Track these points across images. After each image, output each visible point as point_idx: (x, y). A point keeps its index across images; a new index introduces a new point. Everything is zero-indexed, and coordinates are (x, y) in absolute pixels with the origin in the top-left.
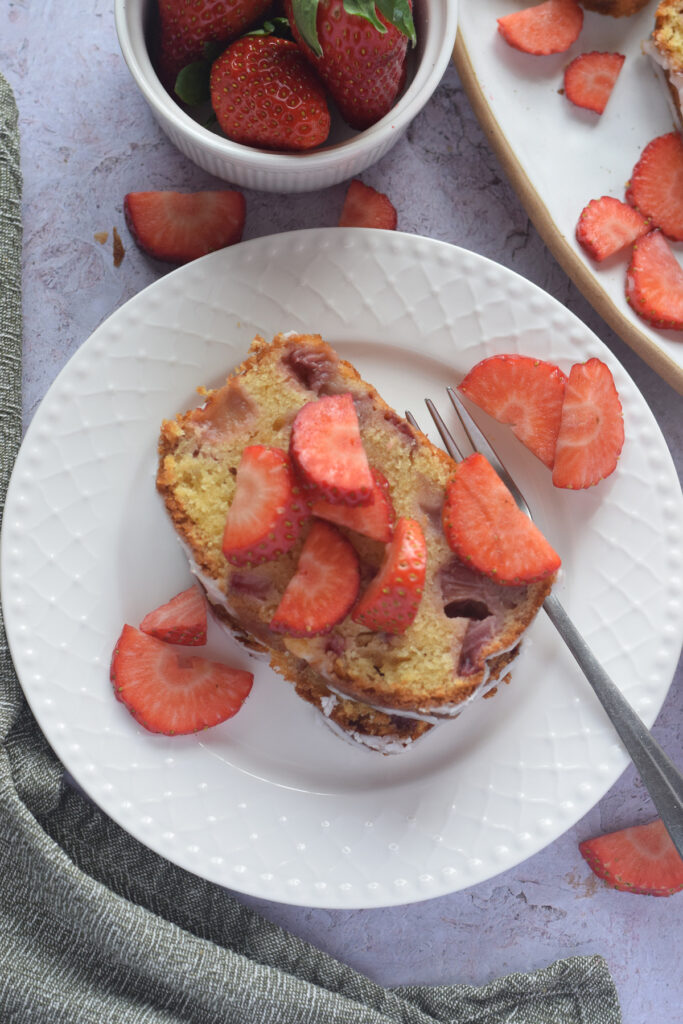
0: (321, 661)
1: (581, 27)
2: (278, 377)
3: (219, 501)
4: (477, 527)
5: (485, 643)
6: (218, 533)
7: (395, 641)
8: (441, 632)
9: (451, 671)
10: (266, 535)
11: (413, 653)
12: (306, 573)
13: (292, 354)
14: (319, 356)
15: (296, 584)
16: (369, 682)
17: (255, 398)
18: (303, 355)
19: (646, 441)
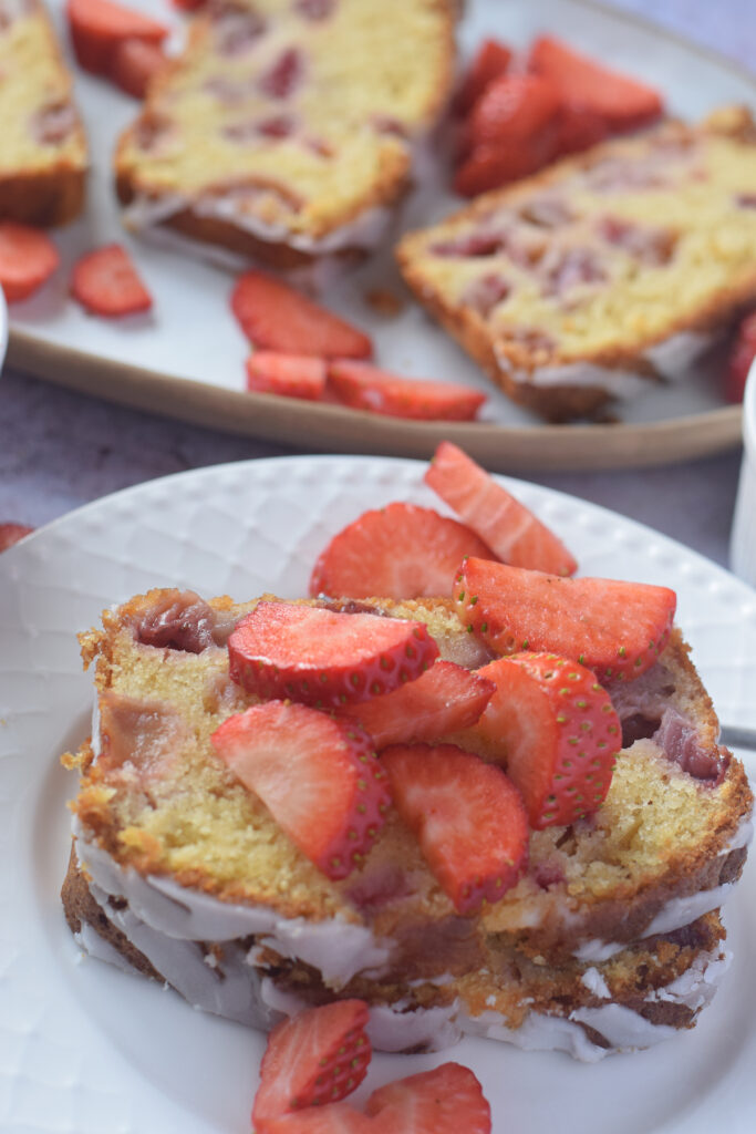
0: (553, 904)
2: (152, 660)
3: (239, 834)
4: (552, 625)
5: (694, 738)
6: (278, 867)
7: (600, 818)
8: (638, 768)
9: (699, 790)
11: (637, 814)
13: (138, 628)
14: (173, 610)
15: (435, 830)
16: (628, 883)
17: (152, 697)
18: (151, 623)
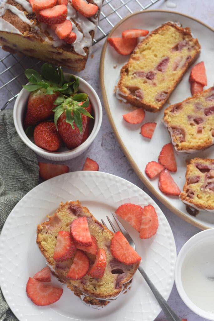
0: (80, 286)
1: (145, 116)
2: (67, 213)
3: (52, 245)
4: (119, 250)
5: (122, 280)
6: (52, 254)
7: (99, 280)
8: (111, 278)
9: (113, 288)
10: (64, 254)
11: (104, 283)
12: (75, 263)
13: (71, 206)
14: (78, 207)
15: (73, 266)
16: (93, 291)
17: (61, 218)
18: (73, 207)
19: (164, 225)
